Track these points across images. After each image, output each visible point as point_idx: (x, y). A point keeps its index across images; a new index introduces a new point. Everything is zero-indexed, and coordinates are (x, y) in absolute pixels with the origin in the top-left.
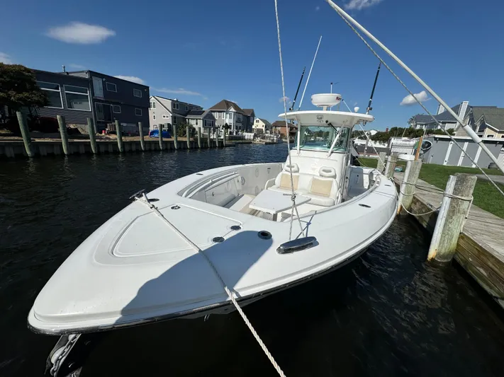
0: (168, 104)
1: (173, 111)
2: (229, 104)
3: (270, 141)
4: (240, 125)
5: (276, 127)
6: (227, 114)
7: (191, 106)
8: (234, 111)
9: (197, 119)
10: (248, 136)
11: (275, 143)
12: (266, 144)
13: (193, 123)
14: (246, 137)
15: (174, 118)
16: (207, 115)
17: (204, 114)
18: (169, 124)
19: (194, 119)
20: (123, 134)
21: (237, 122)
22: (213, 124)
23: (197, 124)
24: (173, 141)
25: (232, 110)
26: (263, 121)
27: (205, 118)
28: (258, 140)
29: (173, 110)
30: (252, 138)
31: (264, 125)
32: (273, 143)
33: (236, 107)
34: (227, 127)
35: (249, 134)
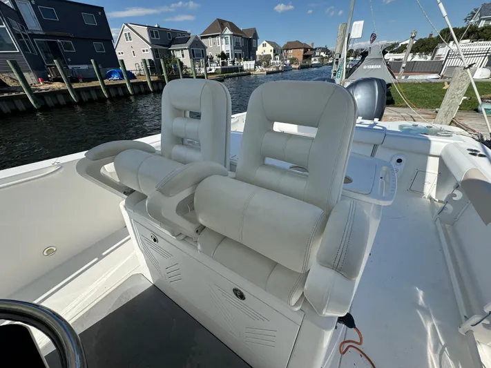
0: (144, 32)
1: (153, 43)
2: (225, 24)
3: (275, 69)
4: (239, 51)
5: (287, 50)
6: (222, 38)
7: (175, 32)
8: (230, 33)
9: (182, 50)
10: (248, 65)
11: (281, 71)
12: (268, 73)
13: (178, 55)
14: (245, 68)
15: (155, 51)
16: (194, 42)
17: (190, 41)
18: (150, 60)
19: (178, 50)
20: (72, 80)
21: (235, 48)
22: (203, 54)
23: (183, 56)
24: (146, 82)
25: (228, 31)
26: (272, 44)
27: (191, 46)
28: (259, 69)
29: (151, 40)
30: (253, 67)
31: (272, 49)
32: (278, 72)
33: (233, 27)
34: (223, 56)
35: (249, 63)
